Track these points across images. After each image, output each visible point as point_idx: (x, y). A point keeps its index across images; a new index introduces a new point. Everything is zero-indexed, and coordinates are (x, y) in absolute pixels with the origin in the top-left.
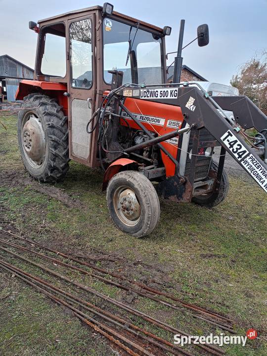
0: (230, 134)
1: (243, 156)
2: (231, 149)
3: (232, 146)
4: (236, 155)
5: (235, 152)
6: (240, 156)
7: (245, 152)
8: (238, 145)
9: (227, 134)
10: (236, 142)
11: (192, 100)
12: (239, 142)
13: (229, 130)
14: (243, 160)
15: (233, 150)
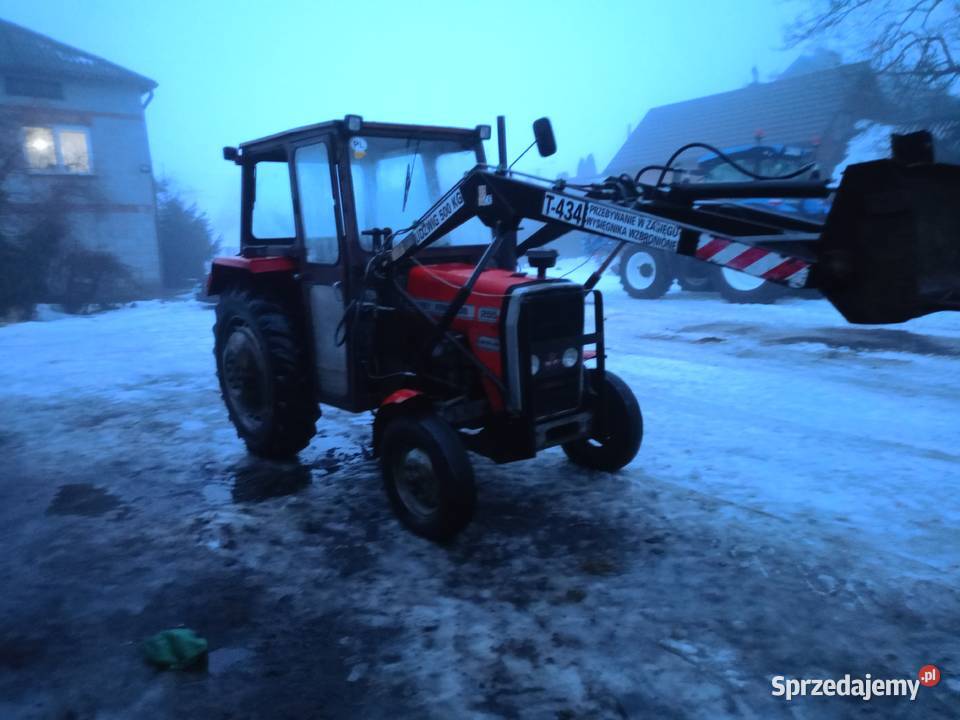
0: (551, 198)
1: (582, 216)
2: (563, 219)
3: (561, 213)
4: (573, 221)
5: (569, 218)
6: (578, 218)
7: (580, 207)
8: (569, 203)
9: (546, 201)
10: (562, 202)
11: (482, 189)
12: (567, 200)
13: (547, 193)
14: (584, 222)
15: (565, 216)
